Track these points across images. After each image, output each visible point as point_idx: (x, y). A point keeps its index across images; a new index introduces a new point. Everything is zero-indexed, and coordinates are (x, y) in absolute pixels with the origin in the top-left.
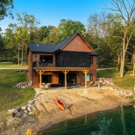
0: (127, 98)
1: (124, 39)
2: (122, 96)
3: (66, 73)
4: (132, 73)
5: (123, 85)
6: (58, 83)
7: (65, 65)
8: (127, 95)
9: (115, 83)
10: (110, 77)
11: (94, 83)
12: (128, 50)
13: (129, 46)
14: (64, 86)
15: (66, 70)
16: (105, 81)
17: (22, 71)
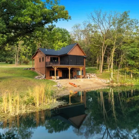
0: (106, 83)
1: (103, 47)
2: (104, 83)
3: (70, 69)
4: (108, 70)
5: (103, 77)
6: (61, 76)
7: (69, 64)
8: (106, 82)
9: (97, 76)
10: (93, 73)
11: (84, 76)
12: (105, 55)
13: (106, 52)
14: (68, 78)
15: (70, 67)
16: (91, 75)
17: (30, 69)
